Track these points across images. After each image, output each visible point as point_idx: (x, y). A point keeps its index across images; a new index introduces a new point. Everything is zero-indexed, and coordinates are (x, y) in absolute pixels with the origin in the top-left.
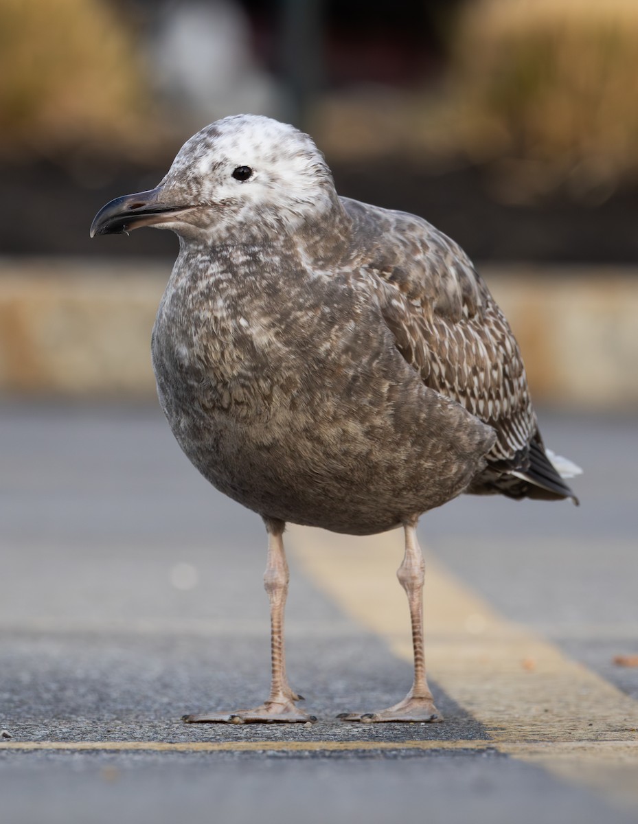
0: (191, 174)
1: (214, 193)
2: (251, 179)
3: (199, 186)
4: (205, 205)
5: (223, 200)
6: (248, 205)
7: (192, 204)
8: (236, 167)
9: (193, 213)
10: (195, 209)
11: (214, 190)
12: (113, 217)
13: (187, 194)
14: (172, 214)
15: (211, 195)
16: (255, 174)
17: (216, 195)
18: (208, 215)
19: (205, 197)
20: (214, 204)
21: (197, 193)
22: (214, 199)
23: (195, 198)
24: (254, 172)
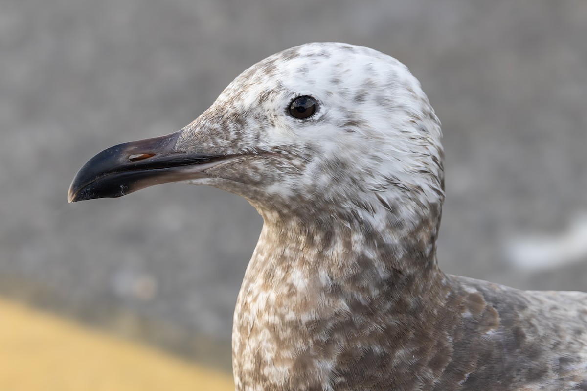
0: (230, 109)
1: (261, 137)
2: (316, 117)
3: (239, 126)
4: (250, 153)
5: (277, 148)
6: (316, 159)
7: (229, 152)
8: (293, 97)
9: (232, 165)
10: (235, 160)
11: (262, 133)
12: (101, 174)
13: (221, 138)
14: (197, 168)
15: (257, 138)
16: (323, 109)
17: (265, 139)
18: (256, 169)
19: (248, 142)
20: (262, 153)
21: (235, 136)
22: (261, 145)
23: (234, 144)
24: (322, 106)
